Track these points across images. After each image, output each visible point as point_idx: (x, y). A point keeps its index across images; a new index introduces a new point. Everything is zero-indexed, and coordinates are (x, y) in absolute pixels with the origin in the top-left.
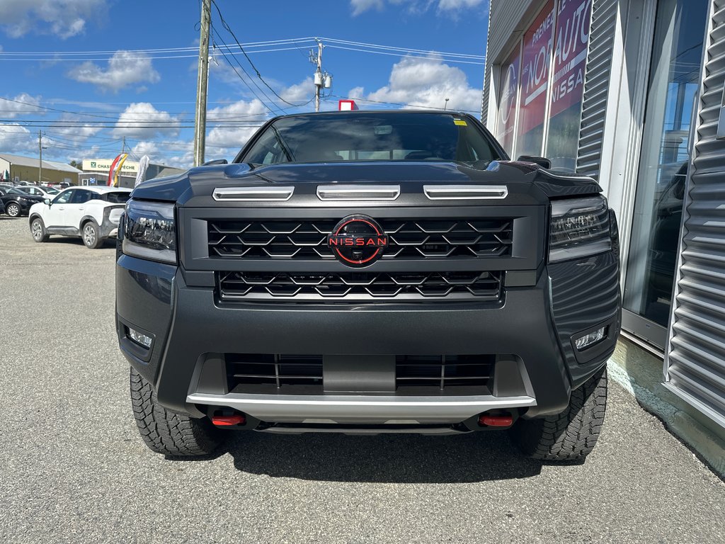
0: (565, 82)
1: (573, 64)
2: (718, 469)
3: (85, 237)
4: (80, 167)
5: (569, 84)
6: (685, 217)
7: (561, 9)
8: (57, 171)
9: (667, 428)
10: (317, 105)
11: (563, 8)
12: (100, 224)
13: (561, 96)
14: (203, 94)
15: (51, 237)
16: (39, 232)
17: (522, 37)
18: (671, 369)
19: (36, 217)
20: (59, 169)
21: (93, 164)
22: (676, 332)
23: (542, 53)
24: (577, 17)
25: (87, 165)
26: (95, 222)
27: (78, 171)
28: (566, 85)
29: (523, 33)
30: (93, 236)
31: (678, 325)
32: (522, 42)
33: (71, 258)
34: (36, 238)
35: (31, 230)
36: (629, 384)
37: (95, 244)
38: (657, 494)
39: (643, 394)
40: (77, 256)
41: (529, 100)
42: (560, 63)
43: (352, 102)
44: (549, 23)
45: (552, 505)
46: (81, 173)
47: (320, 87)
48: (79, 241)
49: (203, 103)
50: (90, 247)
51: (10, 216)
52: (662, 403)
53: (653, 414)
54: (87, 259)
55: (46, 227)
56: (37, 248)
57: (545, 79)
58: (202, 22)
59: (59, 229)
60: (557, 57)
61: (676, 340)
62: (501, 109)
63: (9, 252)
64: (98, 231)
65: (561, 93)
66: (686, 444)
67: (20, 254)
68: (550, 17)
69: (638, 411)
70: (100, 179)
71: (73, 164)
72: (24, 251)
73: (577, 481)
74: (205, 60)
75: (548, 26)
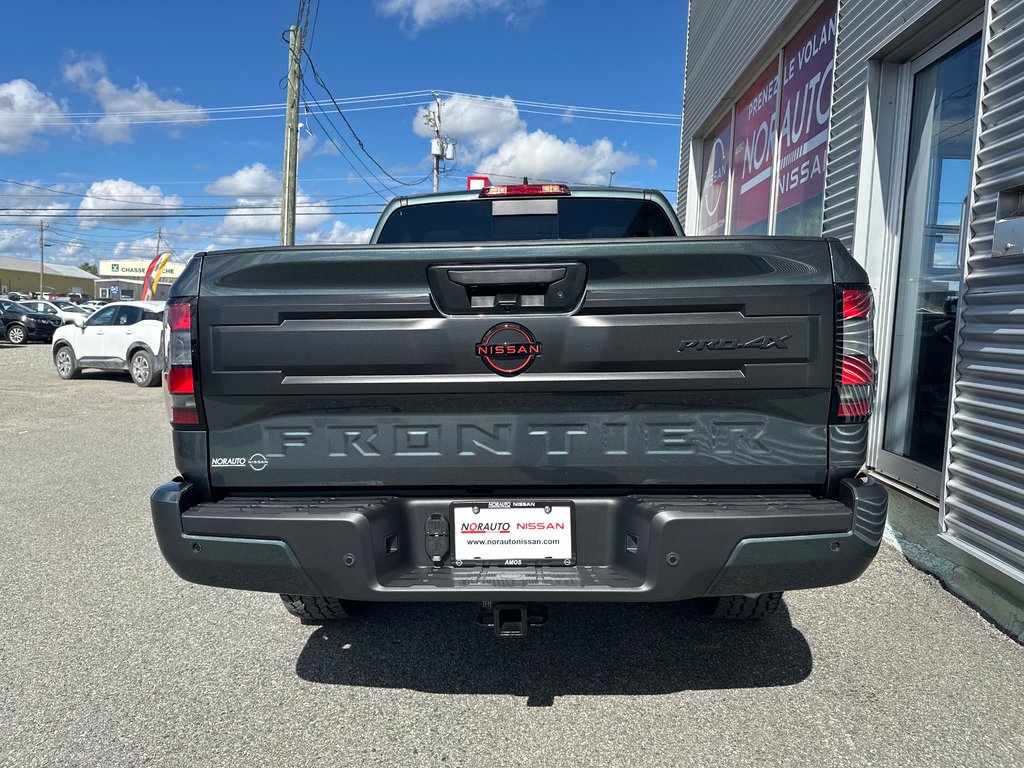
0: (797, 169)
1: (806, 148)
2: (1006, 627)
3: (135, 372)
4: (94, 270)
5: (803, 173)
6: (958, 342)
7: (788, 77)
8: (62, 277)
9: (945, 586)
10: (435, 183)
11: (791, 77)
12: (156, 353)
13: (792, 186)
14: (292, 174)
15: (84, 371)
16: (68, 366)
17: (733, 106)
18: (947, 517)
19: (62, 345)
20: (65, 274)
21: (115, 267)
22: (953, 474)
23: (763, 130)
24: (810, 91)
25: (105, 268)
26: (148, 350)
27: (92, 276)
28: (798, 173)
29: (735, 101)
30: (146, 370)
31: (954, 466)
32: (733, 110)
33: (122, 400)
34: (63, 374)
35: (55, 363)
36: (896, 541)
37: (149, 381)
38: (941, 652)
39: (914, 549)
40: (129, 398)
41: (745, 188)
42: (789, 144)
43: (486, 179)
44: (772, 92)
45: (828, 666)
46: (98, 280)
47: (439, 158)
48: (126, 377)
49: (292, 185)
50: (141, 385)
51: (12, 343)
52: (938, 559)
53: (927, 572)
54: (145, 401)
55: (78, 358)
56: (69, 387)
57: (769, 164)
58: (289, 77)
59: (96, 360)
60: (785, 138)
61: (952, 483)
62: (705, 196)
63: (33, 394)
64: (153, 363)
65: (791, 183)
66: (968, 603)
67: (48, 396)
68: (773, 86)
69: (909, 569)
70: (125, 288)
71: (86, 267)
72: (52, 391)
73: (851, 642)
74: (294, 128)
75: (770, 97)
